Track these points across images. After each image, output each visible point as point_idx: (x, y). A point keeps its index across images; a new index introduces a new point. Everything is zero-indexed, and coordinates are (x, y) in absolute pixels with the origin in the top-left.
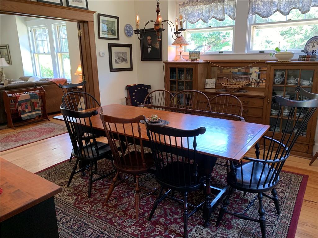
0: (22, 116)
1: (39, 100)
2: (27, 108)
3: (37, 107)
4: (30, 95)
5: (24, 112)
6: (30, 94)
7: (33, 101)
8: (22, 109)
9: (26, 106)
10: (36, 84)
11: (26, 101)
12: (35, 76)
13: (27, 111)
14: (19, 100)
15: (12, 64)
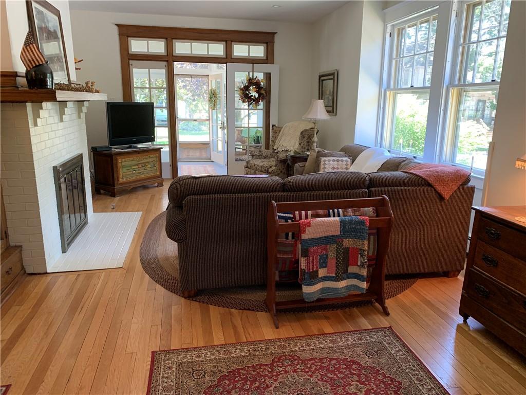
0: (306, 289)
1: (366, 242)
2: (324, 264)
3: (356, 264)
4: (343, 223)
5: (313, 277)
6: (341, 221)
7: (347, 243)
8: (308, 266)
9: (321, 256)
10: (370, 179)
11: (327, 240)
12: (378, 147)
13: (322, 273)
14: (304, 236)
15: (336, 114)
